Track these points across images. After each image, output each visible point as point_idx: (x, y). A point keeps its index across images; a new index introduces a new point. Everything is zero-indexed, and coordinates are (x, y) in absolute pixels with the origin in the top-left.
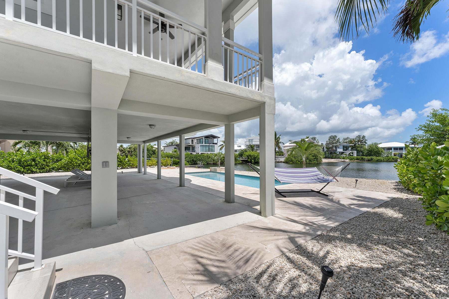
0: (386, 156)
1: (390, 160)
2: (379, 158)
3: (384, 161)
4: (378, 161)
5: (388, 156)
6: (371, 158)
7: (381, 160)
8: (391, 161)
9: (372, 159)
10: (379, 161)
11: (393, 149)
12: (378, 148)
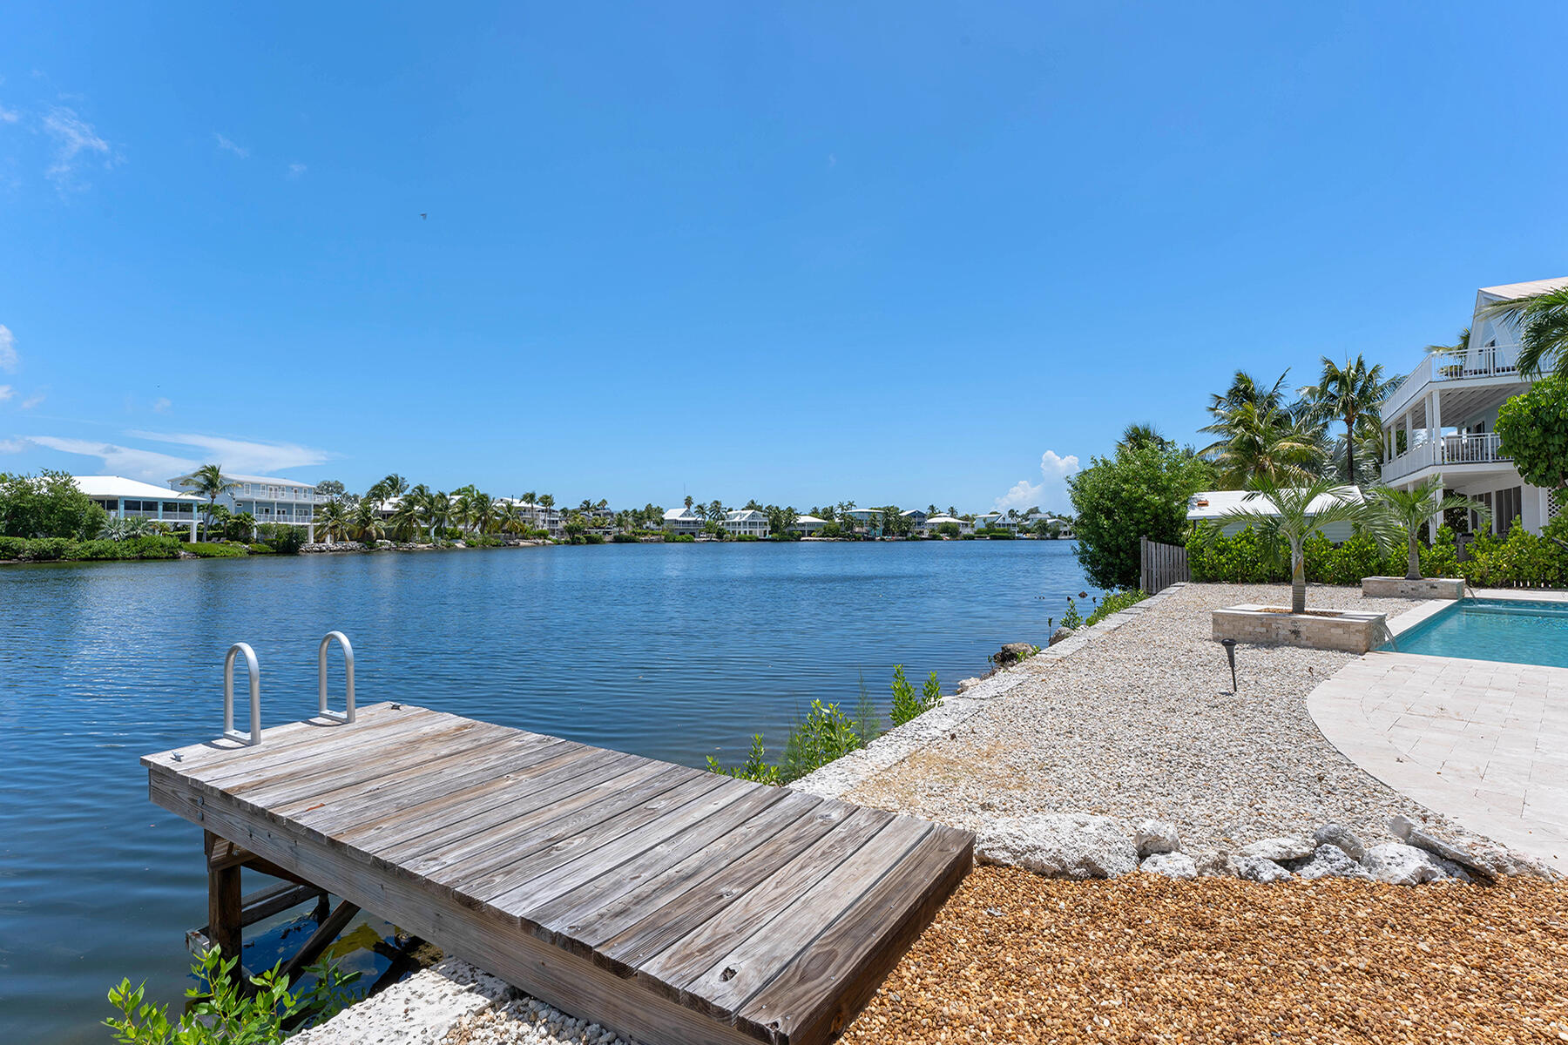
0: (128, 537)
1: (153, 553)
2: (96, 544)
3: (124, 558)
4: (97, 559)
5: (135, 536)
6: (57, 544)
7: (115, 553)
8: (155, 558)
9: (58, 551)
10: (103, 559)
11: (122, 507)
12: (77, 497)
